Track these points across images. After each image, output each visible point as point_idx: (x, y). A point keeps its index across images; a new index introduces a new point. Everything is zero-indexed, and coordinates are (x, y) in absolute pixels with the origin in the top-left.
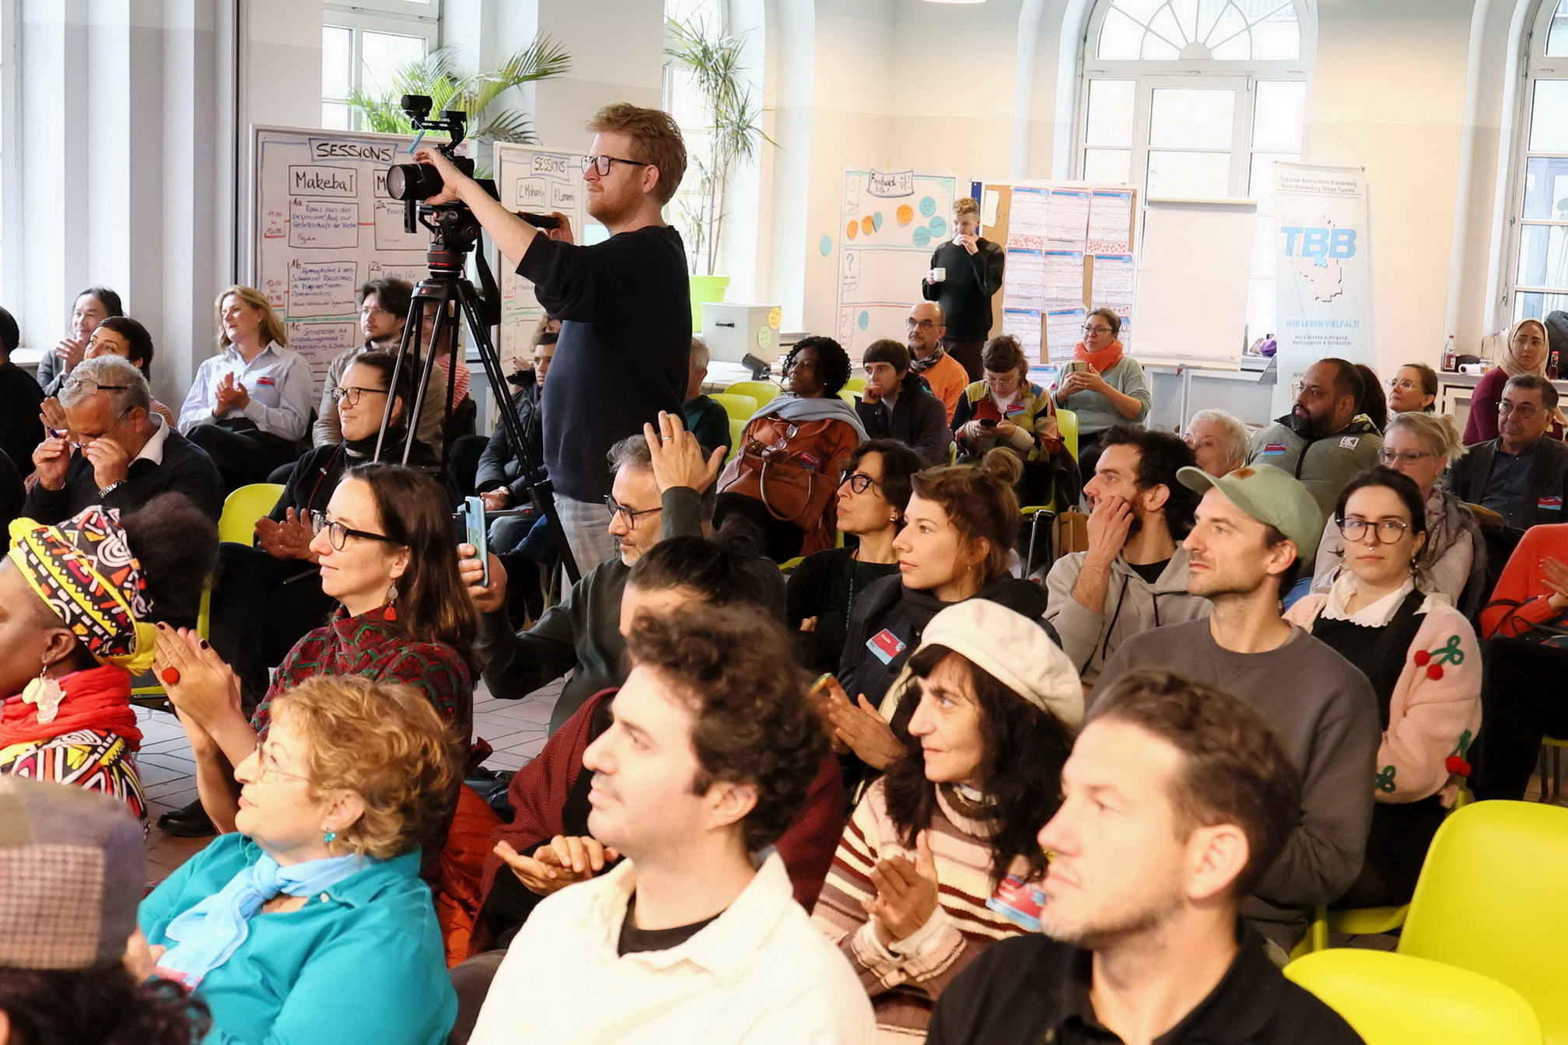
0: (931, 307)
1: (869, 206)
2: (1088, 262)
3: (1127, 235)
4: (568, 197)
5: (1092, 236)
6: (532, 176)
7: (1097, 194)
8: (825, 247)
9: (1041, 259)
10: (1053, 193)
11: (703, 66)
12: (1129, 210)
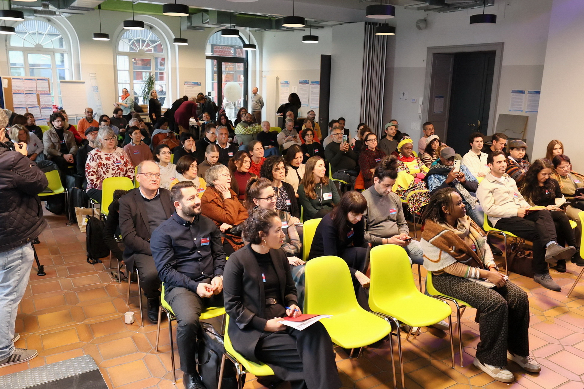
2: (38, 96)
5: (38, 89)
7: (38, 80)
9: (24, 95)
10: (25, 79)
12: (48, 83)
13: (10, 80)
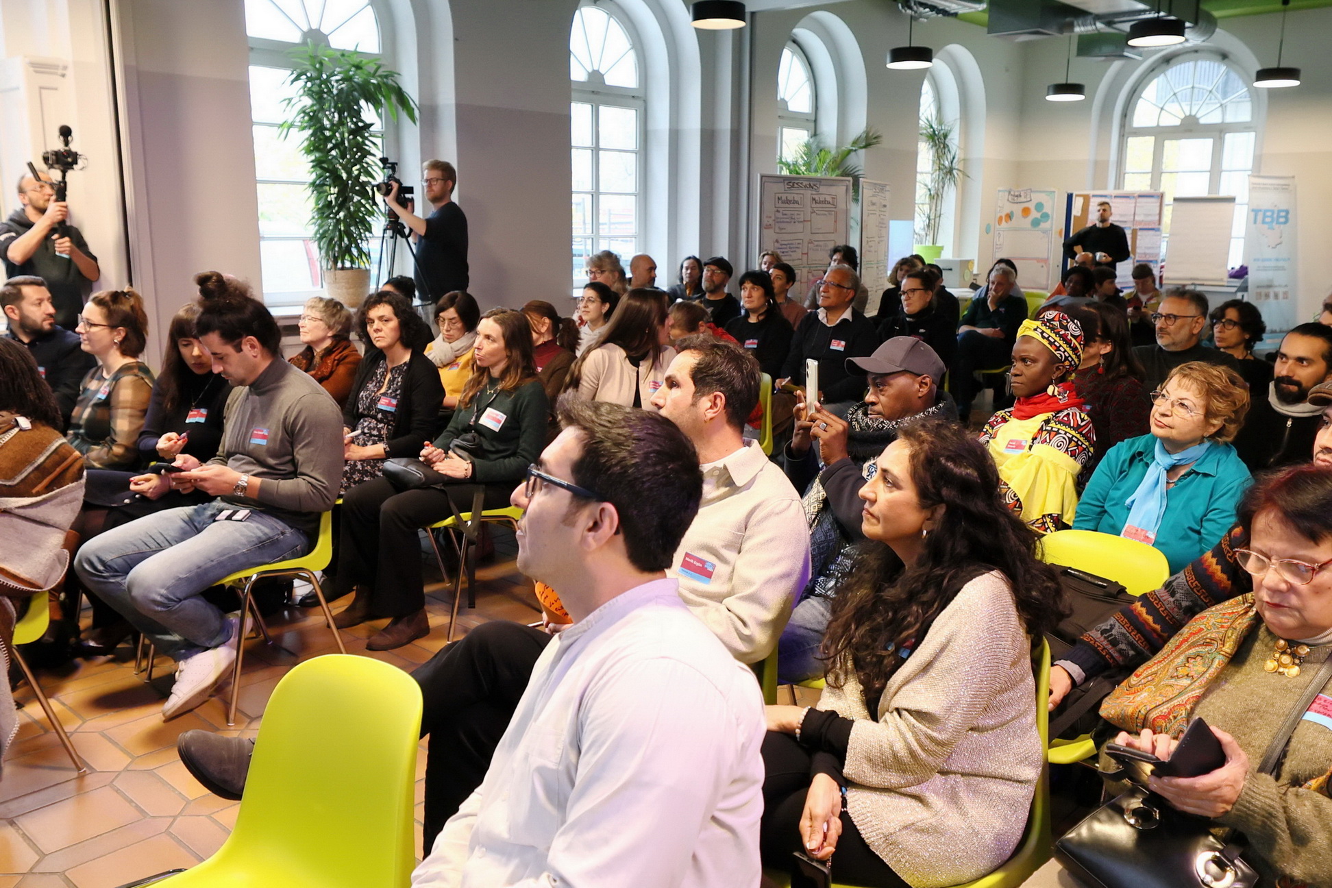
0: (1087, 255)
1: (1008, 207)
2: (1135, 232)
3: (1157, 218)
4: (885, 206)
5: (1137, 218)
6: (873, 196)
7: (1140, 196)
8: (988, 230)
10: (1115, 197)
11: (933, 140)
12: (1158, 204)
13: (1087, 199)
